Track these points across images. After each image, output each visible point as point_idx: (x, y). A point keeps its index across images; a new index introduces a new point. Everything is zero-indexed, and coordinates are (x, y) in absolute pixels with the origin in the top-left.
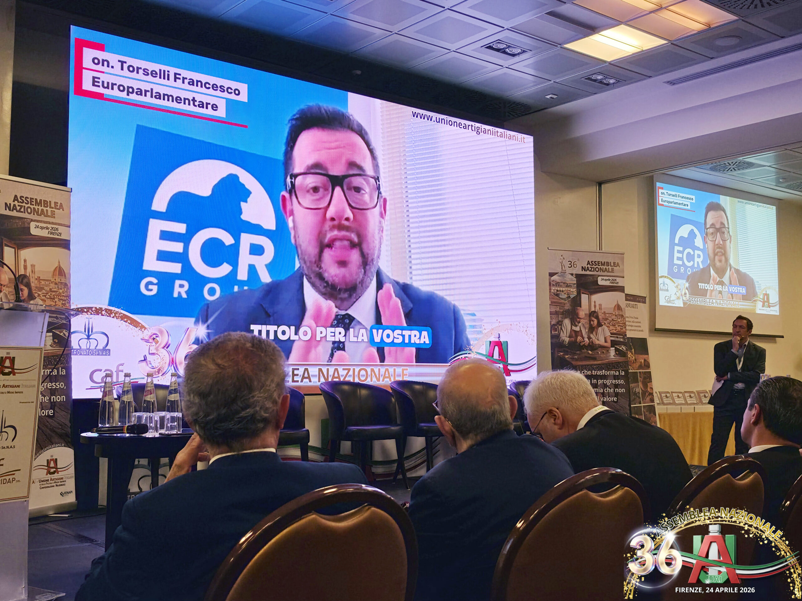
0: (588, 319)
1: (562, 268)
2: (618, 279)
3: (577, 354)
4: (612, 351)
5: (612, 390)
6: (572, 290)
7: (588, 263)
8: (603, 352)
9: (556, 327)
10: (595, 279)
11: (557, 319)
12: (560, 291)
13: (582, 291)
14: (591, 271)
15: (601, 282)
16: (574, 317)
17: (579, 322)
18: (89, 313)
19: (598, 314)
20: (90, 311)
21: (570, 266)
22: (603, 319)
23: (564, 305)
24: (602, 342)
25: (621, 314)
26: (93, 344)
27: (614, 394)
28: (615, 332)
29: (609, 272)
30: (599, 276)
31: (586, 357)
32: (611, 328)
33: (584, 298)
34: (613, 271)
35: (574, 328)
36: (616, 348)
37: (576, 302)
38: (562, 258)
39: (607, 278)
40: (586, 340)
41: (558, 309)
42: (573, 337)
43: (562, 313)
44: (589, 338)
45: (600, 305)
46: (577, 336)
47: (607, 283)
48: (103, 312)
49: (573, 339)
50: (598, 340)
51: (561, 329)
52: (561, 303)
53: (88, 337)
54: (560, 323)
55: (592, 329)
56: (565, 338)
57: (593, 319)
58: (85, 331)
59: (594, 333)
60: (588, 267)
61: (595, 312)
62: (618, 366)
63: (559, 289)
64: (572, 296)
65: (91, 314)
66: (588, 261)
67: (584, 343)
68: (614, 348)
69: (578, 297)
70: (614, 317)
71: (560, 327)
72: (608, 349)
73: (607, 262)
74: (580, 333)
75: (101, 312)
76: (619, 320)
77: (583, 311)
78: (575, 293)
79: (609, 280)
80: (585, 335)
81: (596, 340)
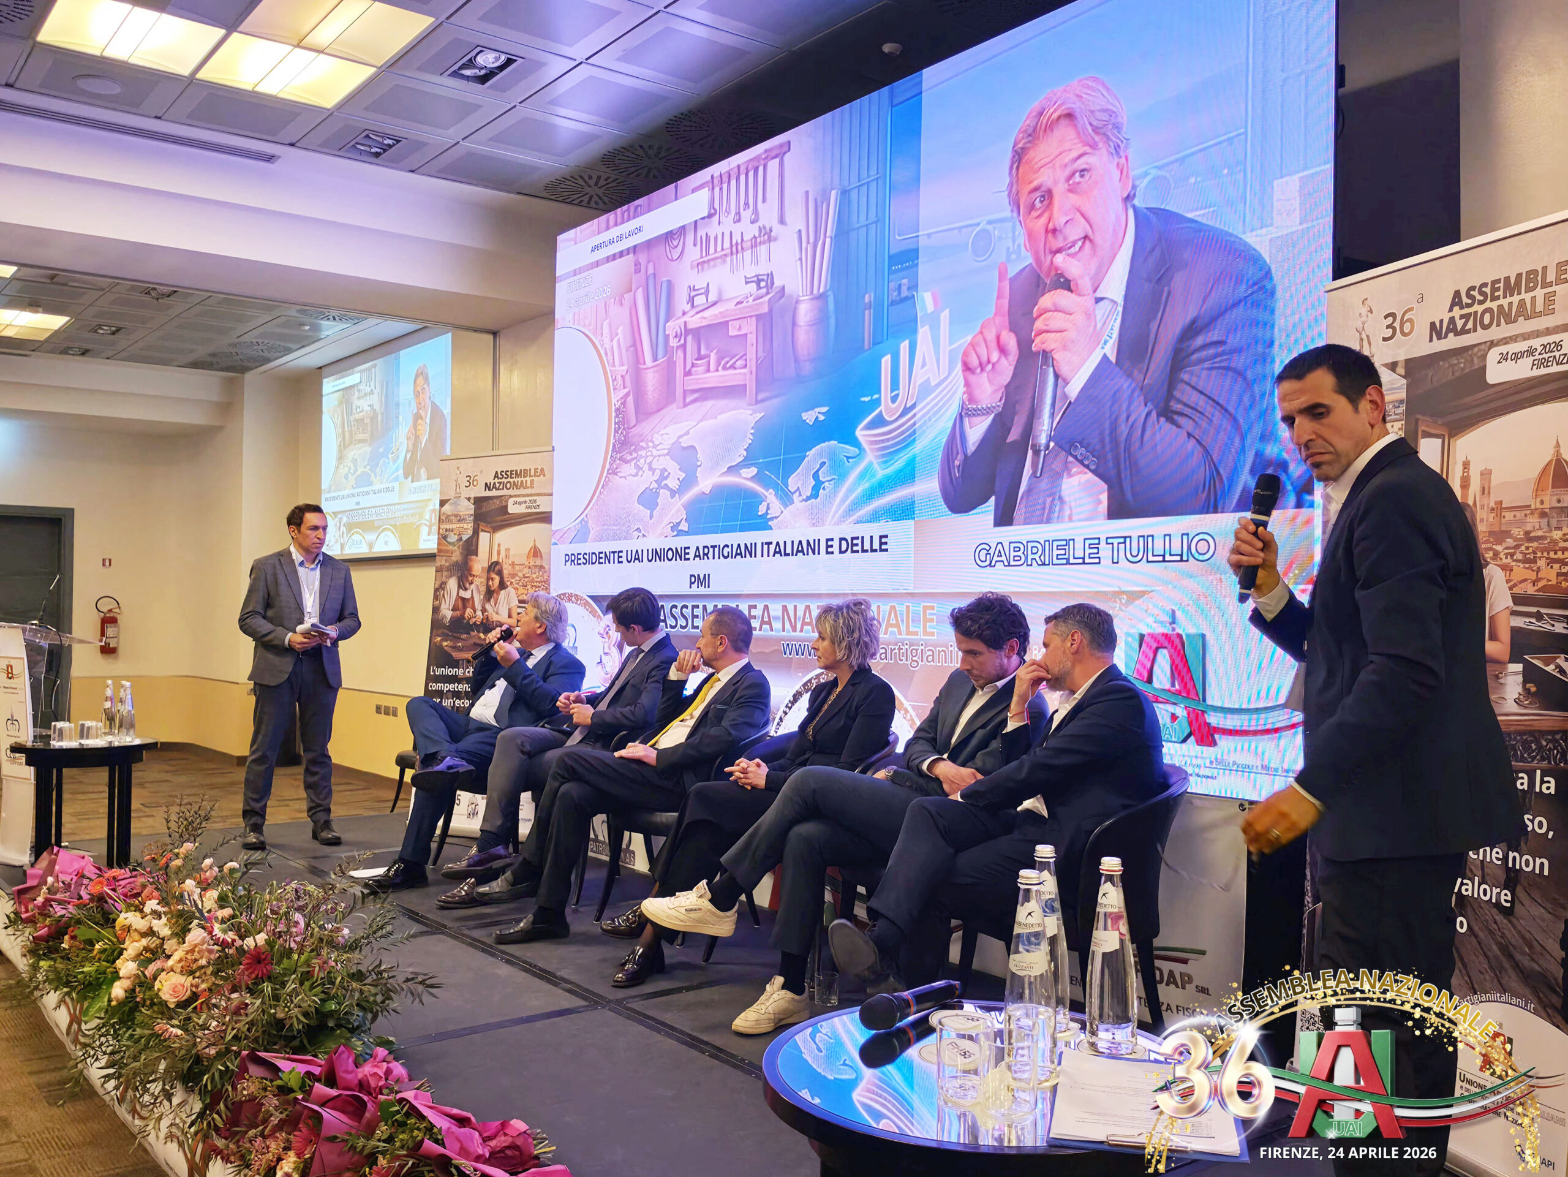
4: (1515, 681)
7: (1456, 300)
10: (1474, 366)
13: (1422, 428)
14: (1460, 334)
15: (1496, 373)
21: (1388, 335)
22: (1491, 533)
28: (1531, 590)
29: (1531, 316)
30: (1489, 347)
32: (1520, 572)
34: (1549, 308)
36: (1526, 664)
39: (1522, 346)
45: (1486, 474)
47: (1523, 370)
60: (1452, 319)
62: (1528, 750)
66: (1456, 293)
68: (1519, 667)
70: (1533, 522)
72: (1496, 668)
79: (1532, 353)
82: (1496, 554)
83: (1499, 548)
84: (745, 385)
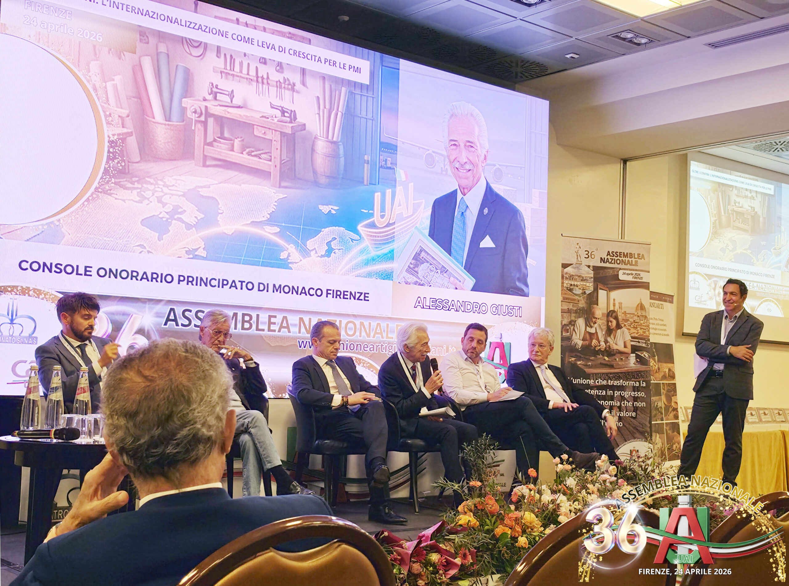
0: (605, 319)
1: (577, 258)
2: (642, 274)
3: (592, 360)
4: (632, 358)
5: (631, 403)
6: (588, 284)
7: (608, 254)
8: (622, 359)
9: (568, 328)
10: (616, 273)
11: (569, 318)
12: (574, 285)
13: (599, 287)
14: (611, 263)
15: (622, 277)
16: (589, 318)
17: (595, 323)
18: (13, 293)
19: (617, 315)
20: (15, 290)
21: (587, 256)
22: (623, 319)
23: (578, 301)
24: (621, 347)
25: (644, 314)
26: (17, 329)
27: (633, 409)
28: (636, 335)
29: (632, 265)
30: (620, 269)
31: (601, 364)
32: (633, 330)
33: (602, 294)
34: (636, 264)
35: (589, 329)
36: (636, 354)
37: (592, 299)
38: (578, 247)
39: (630, 272)
40: (603, 343)
41: (571, 307)
42: (587, 340)
43: (576, 312)
44: (606, 342)
45: (620, 304)
46: (591, 339)
47: (630, 278)
48: (31, 293)
49: (587, 342)
50: (616, 344)
51: (574, 330)
52: (574, 300)
53: (12, 322)
54: (572, 323)
55: (609, 331)
56: (578, 341)
57: (612, 319)
58: (8, 314)
59: (612, 336)
60: (608, 259)
61: (613, 311)
62: (638, 376)
63: (573, 283)
64: (588, 292)
65: (17, 294)
66: (609, 252)
67: (599, 348)
68: (634, 355)
69: (595, 294)
70: (636, 318)
71: (572, 328)
72: (627, 355)
73: (630, 253)
74: (595, 335)
75: (29, 292)
76: (642, 322)
77: (600, 311)
78: (592, 289)
79: (632, 274)
80: (602, 339)
81: (614, 345)
82: (625, 325)
83: (626, 324)
84: (270, 173)
